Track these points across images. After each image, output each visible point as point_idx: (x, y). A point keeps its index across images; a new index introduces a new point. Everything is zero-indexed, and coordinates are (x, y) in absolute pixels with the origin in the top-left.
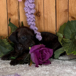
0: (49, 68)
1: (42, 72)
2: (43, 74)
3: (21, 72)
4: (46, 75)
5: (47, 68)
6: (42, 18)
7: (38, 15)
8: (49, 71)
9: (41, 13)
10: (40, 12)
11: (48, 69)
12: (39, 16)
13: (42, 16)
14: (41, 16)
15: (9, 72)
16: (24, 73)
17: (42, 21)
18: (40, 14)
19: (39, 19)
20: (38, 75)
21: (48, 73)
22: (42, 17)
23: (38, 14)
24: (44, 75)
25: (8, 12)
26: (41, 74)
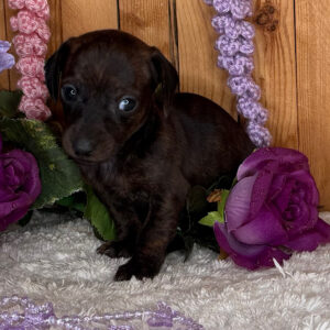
0: (320, 279)
1: (289, 301)
2: (294, 311)
3: (186, 301)
4: (308, 314)
5: (311, 281)
6: (287, 37)
7: (268, 21)
8: (323, 295)
9: (279, 14)
10: (276, 7)
11: (315, 289)
12: (273, 28)
13: (285, 27)
14: (281, 29)
15: (127, 297)
16: (202, 302)
17: (286, 50)
18: (275, 16)
19: (272, 42)
20: (270, 315)
21: (315, 304)
22: (286, 32)
23: (264, 18)
24: (299, 316)
25: (121, 8)
26: (281, 311)
